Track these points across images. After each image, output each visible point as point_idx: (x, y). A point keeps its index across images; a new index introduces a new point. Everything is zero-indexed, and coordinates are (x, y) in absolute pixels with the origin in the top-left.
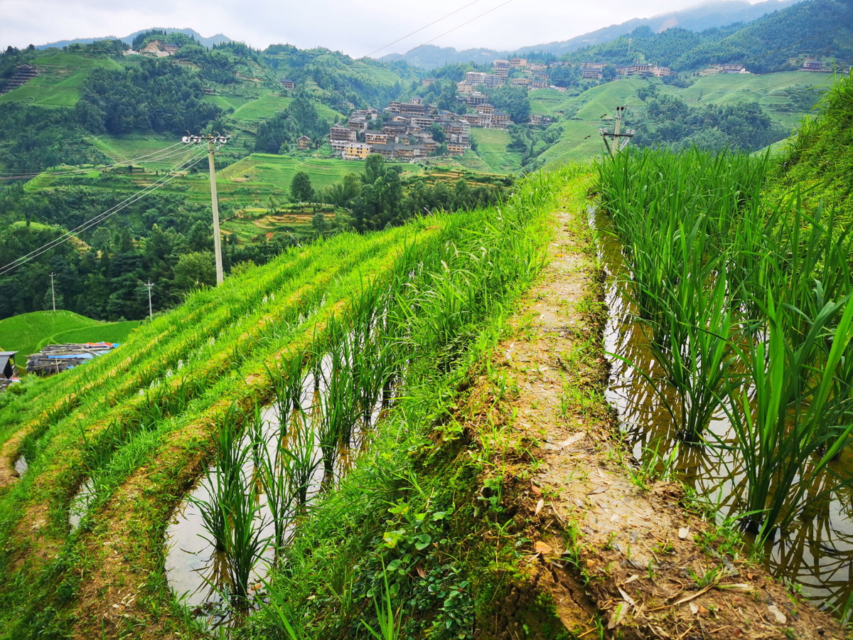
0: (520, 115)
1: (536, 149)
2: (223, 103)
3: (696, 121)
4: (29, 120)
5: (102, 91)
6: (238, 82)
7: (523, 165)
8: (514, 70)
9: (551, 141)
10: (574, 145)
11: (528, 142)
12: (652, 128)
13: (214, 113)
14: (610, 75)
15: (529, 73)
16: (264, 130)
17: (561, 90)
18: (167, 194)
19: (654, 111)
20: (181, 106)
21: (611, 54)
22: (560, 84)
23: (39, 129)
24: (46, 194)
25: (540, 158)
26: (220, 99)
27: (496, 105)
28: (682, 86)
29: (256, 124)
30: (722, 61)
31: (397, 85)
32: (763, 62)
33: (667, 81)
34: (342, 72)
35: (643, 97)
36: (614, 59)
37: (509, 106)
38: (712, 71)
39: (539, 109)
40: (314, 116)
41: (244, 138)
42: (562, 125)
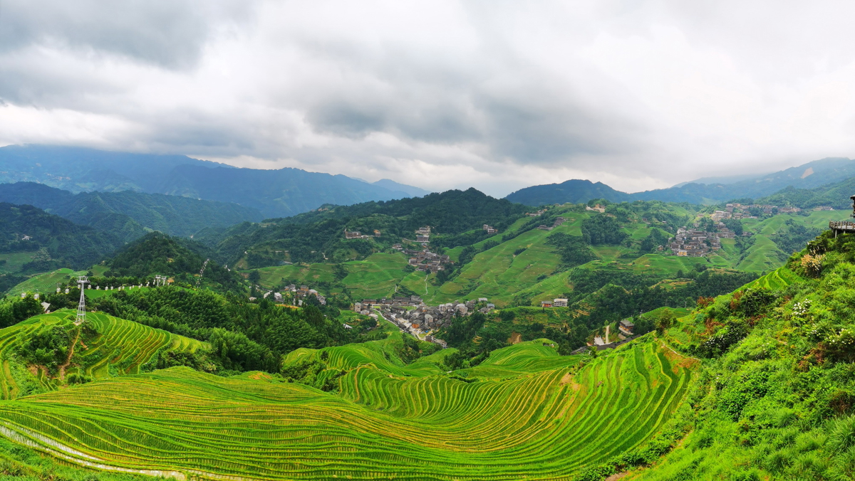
0: (738, 231)
1: (746, 247)
2: (627, 231)
3: (808, 235)
4: (569, 240)
5: (587, 228)
6: (630, 222)
7: (741, 253)
8: (735, 209)
9: (751, 244)
10: (760, 246)
11: (742, 243)
12: (791, 237)
13: (624, 236)
14: (775, 211)
15: (741, 210)
16: (644, 243)
17: (755, 217)
18: (627, 272)
19: (792, 230)
20: (613, 233)
21: (775, 201)
22: (755, 215)
23: (573, 243)
24: (595, 272)
25: (747, 251)
26: (624, 229)
27: (729, 228)
28: (805, 215)
29: (641, 240)
30: (822, 205)
31: (687, 216)
32: (841, 204)
33: (799, 213)
34: (664, 211)
35: (787, 224)
36: (777, 204)
37: (734, 228)
38: (819, 209)
39: (748, 228)
40: (660, 235)
41: (638, 246)
42: (756, 237)
